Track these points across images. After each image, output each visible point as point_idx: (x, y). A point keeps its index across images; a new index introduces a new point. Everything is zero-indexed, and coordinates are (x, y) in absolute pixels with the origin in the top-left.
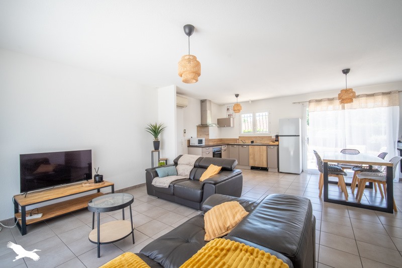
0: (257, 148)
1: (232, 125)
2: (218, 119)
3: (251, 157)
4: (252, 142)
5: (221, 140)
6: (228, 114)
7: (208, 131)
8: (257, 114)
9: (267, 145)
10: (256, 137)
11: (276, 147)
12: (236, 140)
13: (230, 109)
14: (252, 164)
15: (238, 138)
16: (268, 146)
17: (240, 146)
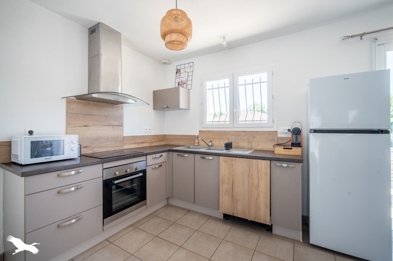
0: (240, 164)
1: (182, 105)
2: (154, 92)
3: (224, 187)
4: (228, 146)
5: (163, 137)
6: (178, 81)
7: (121, 118)
8: (241, 80)
9: (271, 159)
10: (237, 134)
11: (299, 166)
12: (192, 138)
13: (182, 71)
14: (226, 207)
15: (197, 134)
16: (274, 159)
17: (198, 156)
